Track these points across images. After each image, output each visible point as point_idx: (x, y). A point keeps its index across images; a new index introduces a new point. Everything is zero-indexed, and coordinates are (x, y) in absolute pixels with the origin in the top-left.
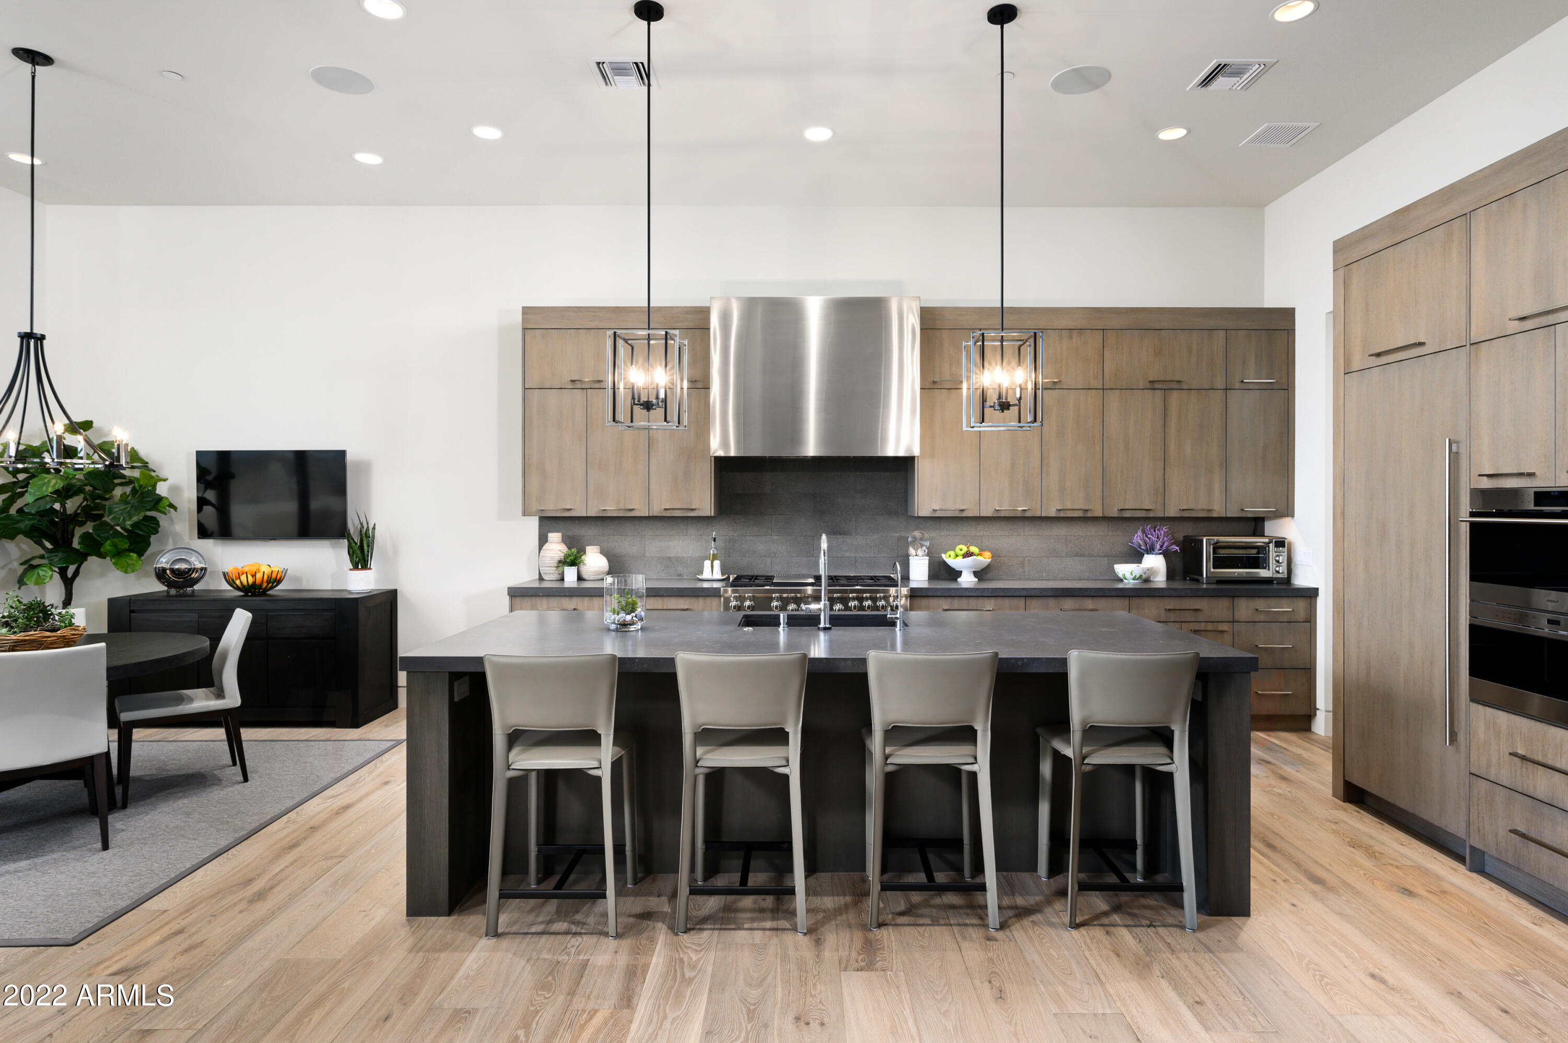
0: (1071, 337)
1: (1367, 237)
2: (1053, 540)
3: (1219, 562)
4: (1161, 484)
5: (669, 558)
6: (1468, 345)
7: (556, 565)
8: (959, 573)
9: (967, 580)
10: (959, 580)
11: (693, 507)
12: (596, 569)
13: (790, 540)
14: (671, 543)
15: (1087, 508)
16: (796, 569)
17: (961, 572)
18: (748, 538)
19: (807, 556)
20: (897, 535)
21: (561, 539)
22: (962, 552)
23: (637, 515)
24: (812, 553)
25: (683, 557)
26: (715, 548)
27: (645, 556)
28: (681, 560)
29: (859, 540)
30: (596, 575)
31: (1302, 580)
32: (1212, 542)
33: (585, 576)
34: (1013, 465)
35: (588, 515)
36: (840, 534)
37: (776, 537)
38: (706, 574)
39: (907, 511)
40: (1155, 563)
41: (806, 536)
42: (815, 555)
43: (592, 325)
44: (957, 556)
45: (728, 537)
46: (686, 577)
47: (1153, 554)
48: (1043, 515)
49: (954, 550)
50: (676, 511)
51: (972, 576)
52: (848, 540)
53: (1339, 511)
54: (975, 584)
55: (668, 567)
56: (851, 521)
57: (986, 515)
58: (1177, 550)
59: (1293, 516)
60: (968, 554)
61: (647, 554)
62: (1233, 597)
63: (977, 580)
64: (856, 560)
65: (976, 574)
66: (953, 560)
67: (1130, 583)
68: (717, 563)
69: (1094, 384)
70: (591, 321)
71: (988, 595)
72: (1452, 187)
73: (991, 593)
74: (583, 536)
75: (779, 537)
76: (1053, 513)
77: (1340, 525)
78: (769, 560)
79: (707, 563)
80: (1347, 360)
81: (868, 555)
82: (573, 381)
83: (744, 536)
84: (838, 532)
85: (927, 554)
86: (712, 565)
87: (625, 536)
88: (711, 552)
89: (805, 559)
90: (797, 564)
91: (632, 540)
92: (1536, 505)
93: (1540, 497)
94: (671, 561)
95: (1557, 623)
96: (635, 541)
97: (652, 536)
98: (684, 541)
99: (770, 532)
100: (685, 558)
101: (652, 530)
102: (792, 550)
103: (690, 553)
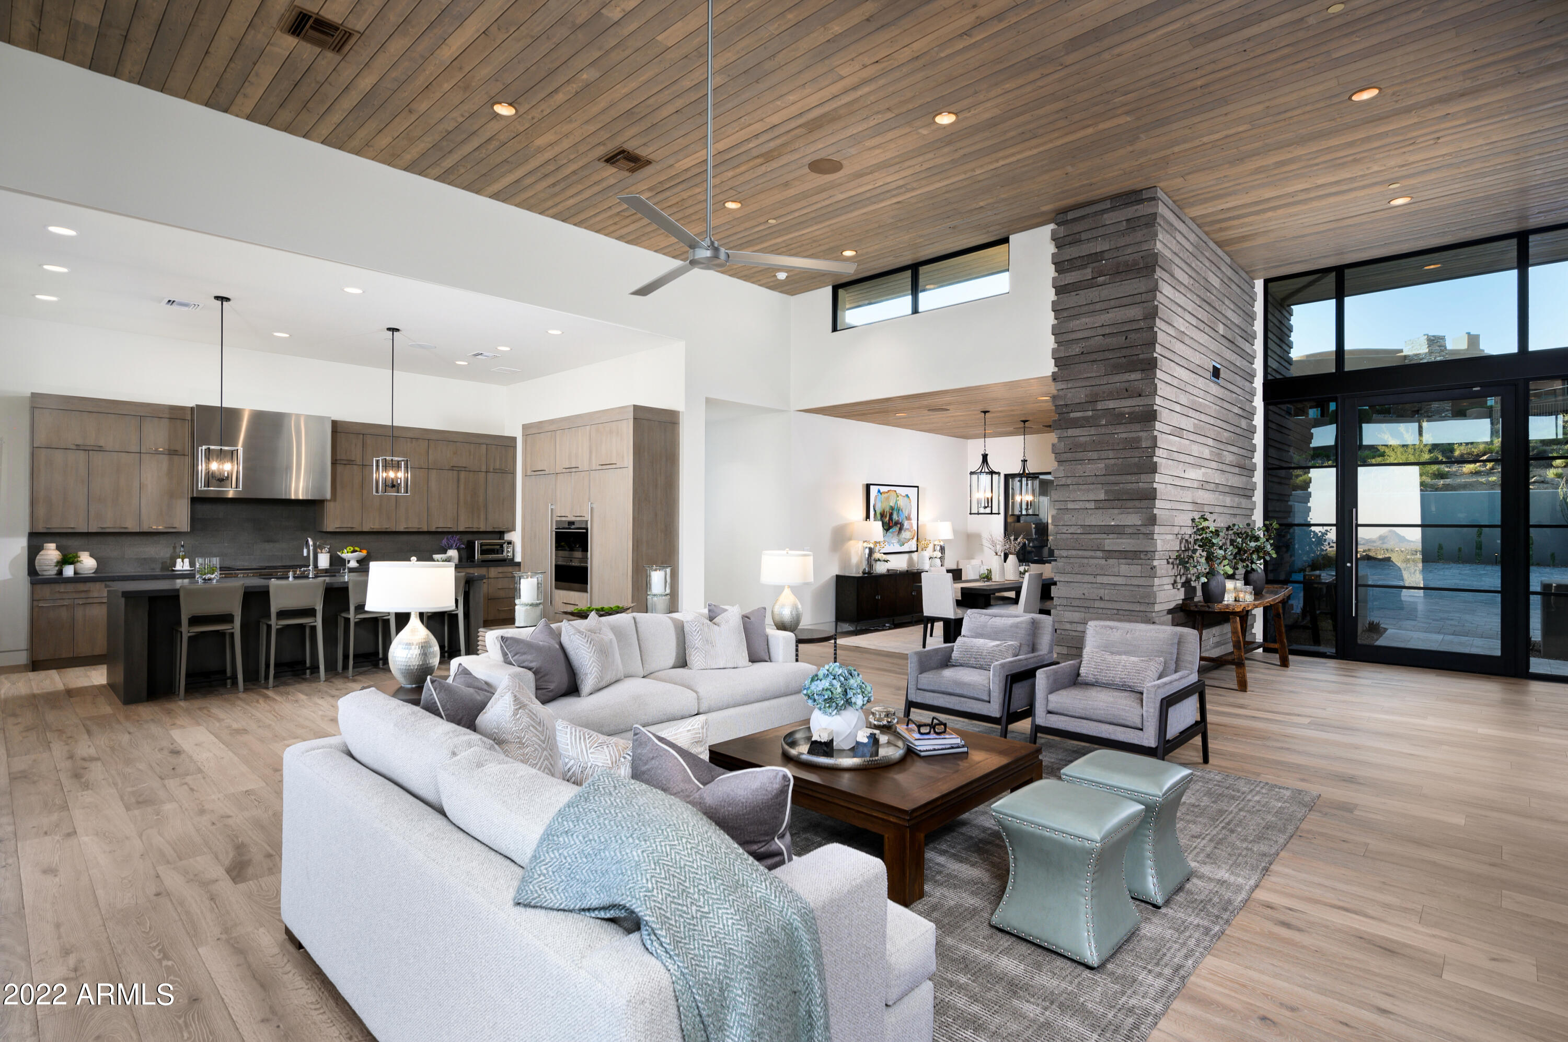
0: (412, 442)
1: (532, 427)
2: (400, 543)
3: (483, 552)
4: (456, 516)
5: (144, 558)
6: (555, 473)
9: (352, 563)
10: (347, 565)
11: (179, 527)
15: (419, 527)
16: (241, 563)
17: (350, 561)
18: (206, 545)
22: (351, 551)
25: (156, 558)
29: (282, 545)
30: (90, 570)
31: (517, 559)
32: (480, 543)
34: (381, 505)
35: (89, 531)
36: (272, 542)
38: (178, 567)
39: (315, 527)
40: (453, 554)
41: (247, 543)
43: (94, 410)
44: (347, 552)
45: (191, 545)
46: (158, 570)
47: (452, 549)
48: (395, 530)
49: (346, 549)
52: (276, 545)
56: (279, 534)
57: (364, 530)
58: (464, 547)
59: (514, 530)
60: (354, 551)
61: (126, 557)
62: (488, 567)
63: (358, 565)
64: (280, 558)
66: (346, 555)
68: (186, 560)
70: (93, 407)
74: (70, 546)
76: (400, 529)
77: (527, 533)
79: (179, 561)
80: (526, 473)
81: (288, 554)
83: (203, 544)
84: (269, 541)
85: (329, 552)
86: (183, 561)
87: (107, 545)
88: (181, 554)
89: (247, 557)
90: (242, 560)
91: (113, 548)
92: (568, 526)
93: (569, 523)
94: (146, 560)
95: (572, 561)
96: (116, 548)
97: (130, 545)
98: (156, 548)
99: (222, 541)
100: (159, 558)
101: (131, 541)
102: (238, 552)
103: (161, 555)
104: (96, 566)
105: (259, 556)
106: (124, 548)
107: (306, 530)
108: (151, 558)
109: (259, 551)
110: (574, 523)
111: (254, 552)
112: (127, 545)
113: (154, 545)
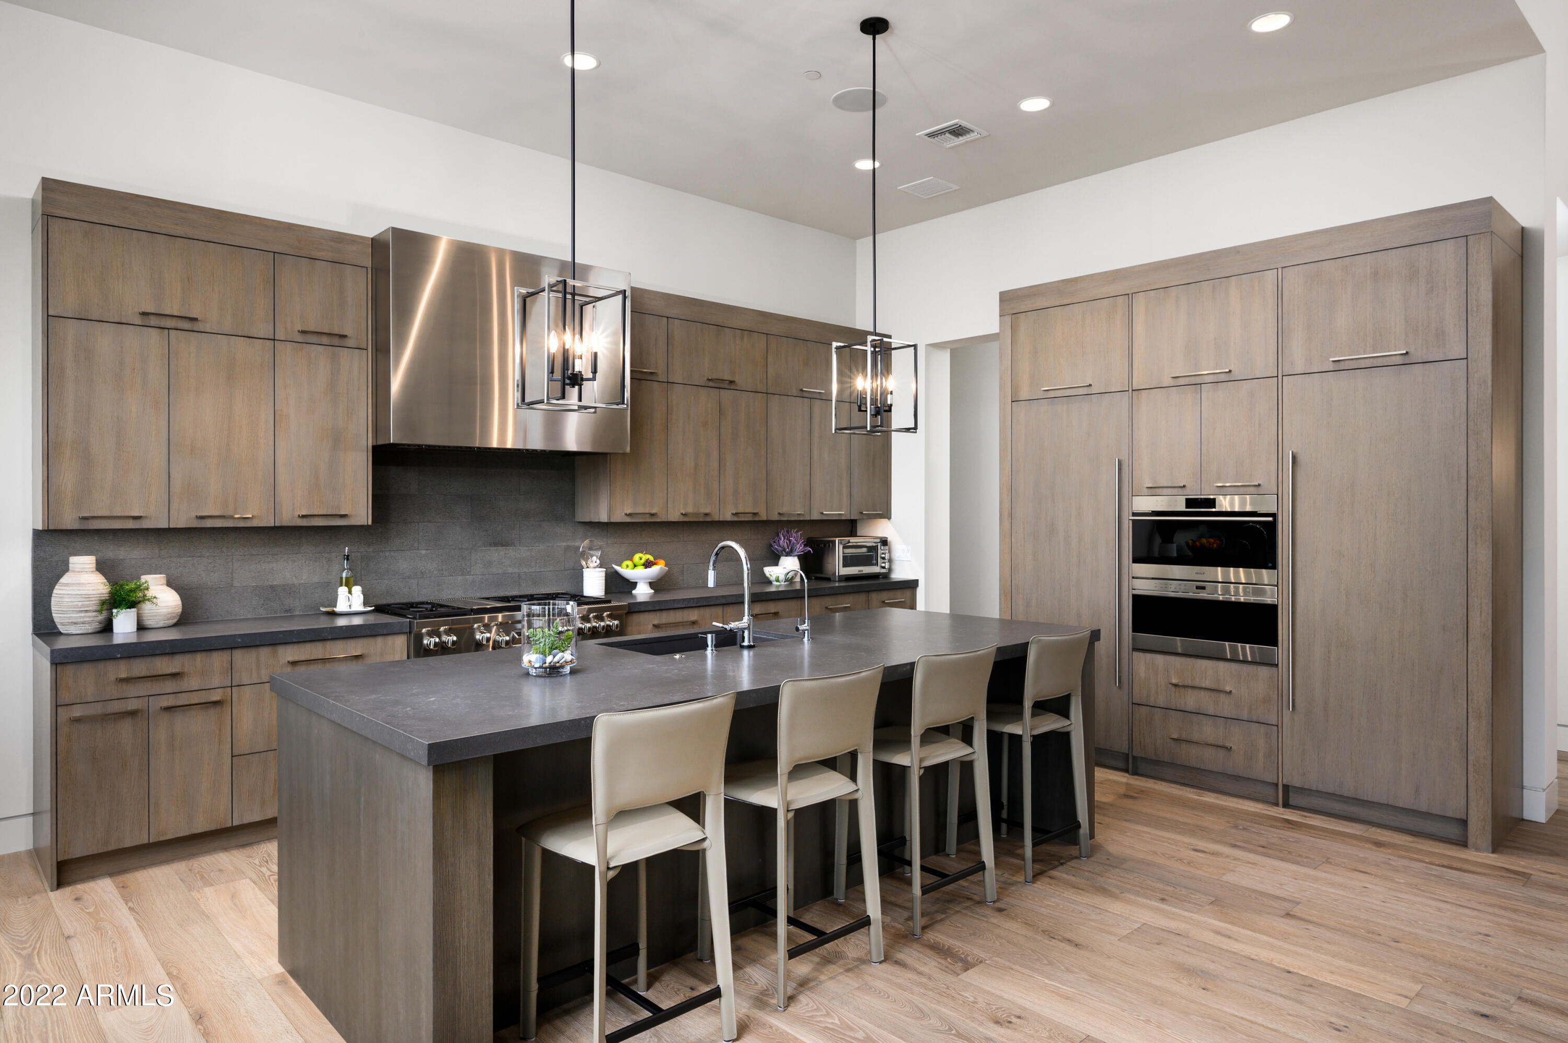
0: (742, 338)
1: (1035, 295)
2: (707, 546)
3: (848, 561)
4: (808, 489)
5: (271, 587)
6: (1130, 390)
7: (99, 608)
8: (634, 585)
9: (643, 592)
10: (634, 592)
11: (343, 513)
12: (170, 610)
13: (442, 555)
14: (274, 565)
15: (755, 512)
16: (449, 592)
17: (637, 583)
18: (388, 554)
19: (462, 575)
20: (564, 544)
21: (94, 565)
22: (643, 561)
24: (468, 570)
25: (294, 584)
26: (350, 569)
27: (232, 586)
28: (290, 588)
29: (522, 552)
30: (169, 619)
31: (900, 574)
32: (843, 543)
33: (149, 622)
34: (696, 466)
35: (171, 526)
36: (502, 545)
37: (423, 552)
38: (341, 607)
39: (574, 517)
40: (789, 565)
41: (462, 548)
42: (472, 573)
43: (179, 231)
44: (635, 566)
45: (359, 554)
46: (297, 613)
47: (791, 556)
48: (721, 519)
49: (631, 560)
50: (316, 519)
51: (648, 587)
52: (511, 552)
53: (1006, 514)
55: (270, 600)
56: (514, 529)
57: (673, 520)
58: (810, 551)
59: (889, 518)
60: (648, 564)
61: (236, 584)
62: (869, 591)
63: (653, 591)
64: (519, 577)
65: (652, 585)
66: (626, 570)
67: (782, 586)
68: (357, 590)
69: (760, 387)
70: (177, 224)
71: (694, 605)
72: (1117, 271)
73: (697, 603)
74: (123, 560)
75: (429, 551)
76: (729, 517)
77: (1007, 525)
78: (415, 582)
79: (342, 591)
80: (1015, 389)
81: (533, 570)
82: (144, 314)
83: (382, 551)
84: (500, 543)
85: (601, 566)
86: (350, 592)
87: (199, 557)
88: (344, 575)
89: (460, 578)
90: (451, 584)
91: (211, 563)
92: (1186, 508)
93: (1190, 503)
94: (275, 591)
95: (1203, 588)
96: (216, 565)
97: (244, 555)
98: (294, 561)
99: (416, 545)
100: (300, 584)
101: (245, 547)
102: (444, 567)
103: (304, 578)
104: (179, 610)
105: (480, 577)
106: (233, 565)
107: (559, 519)
108: (284, 585)
109: (481, 566)
110: (1211, 503)
111: (472, 568)
112: (238, 557)
113: (290, 556)
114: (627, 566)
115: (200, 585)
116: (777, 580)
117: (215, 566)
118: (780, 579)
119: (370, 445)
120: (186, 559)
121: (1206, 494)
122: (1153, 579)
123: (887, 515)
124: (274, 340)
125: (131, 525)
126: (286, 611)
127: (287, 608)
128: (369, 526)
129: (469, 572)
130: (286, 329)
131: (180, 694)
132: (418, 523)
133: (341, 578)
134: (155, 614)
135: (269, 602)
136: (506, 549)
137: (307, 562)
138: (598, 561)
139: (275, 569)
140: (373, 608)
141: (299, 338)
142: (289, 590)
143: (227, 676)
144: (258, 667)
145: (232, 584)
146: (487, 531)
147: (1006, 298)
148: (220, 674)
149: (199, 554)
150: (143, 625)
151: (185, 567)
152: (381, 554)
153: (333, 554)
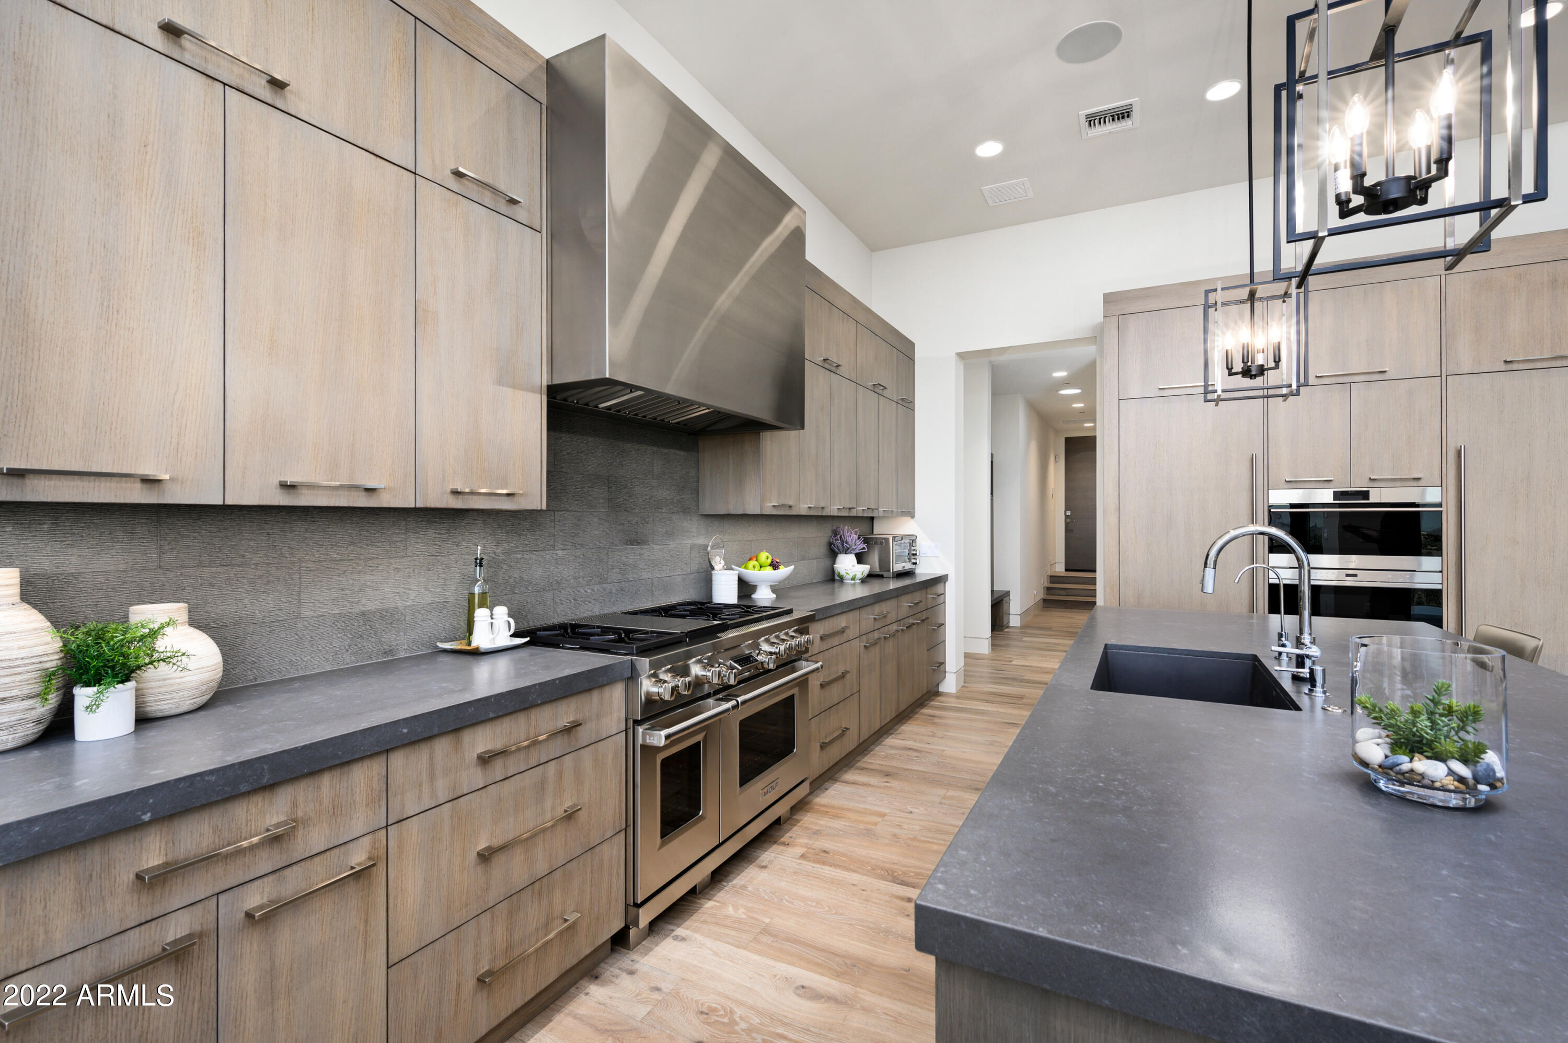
1: (1147, 297)
5: (363, 614)
7: (38, 689)
8: (757, 589)
9: (765, 596)
10: (753, 596)
11: (510, 490)
12: (199, 674)
13: (579, 557)
17: (760, 586)
18: (519, 556)
19: (600, 583)
20: (690, 542)
21: (16, 589)
23: (385, 505)
24: (606, 576)
25: (397, 608)
26: (482, 580)
27: (299, 616)
28: (392, 615)
29: (654, 552)
30: (202, 695)
32: (894, 540)
33: (161, 706)
35: (229, 502)
36: (637, 543)
37: (560, 553)
38: (481, 640)
39: (700, 508)
42: (609, 581)
44: (762, 567)
46: (402, 655)
48: (799, 513)
49: (760, 560)
50: (475, 498)
51: (769, 591)
52: (645, 551)
54: (772, 602)
55: (361, 636)
56: (647, 524)
59: (913, 517)
61: (306, 612)
63: (774, 596)
65: (774, 589)
68: (501, 611)
69: (853, 376)
71: (845, 610)
73: (847, 608)
75: (565, 552)
79: (481, 614)
81: (664, 574)
84: (634, 540)
86: (491, 616)
87: (238, 566)
88: (477, 590)
89: (597, 588)
90: (587, 597)
91: (260, 577)
92: (1334, 500)
93: (1337, 495)
94: (368, 621)
95: (1355, 575)
96: (271, 579)
97: (320, 561)
98: (397, 570)
99: (552, 544)
100: (406, 607)
101: (321, 546)
102: (582, 574)
103: (412, 597)
104: (217, 670)
105: (616, 585)
106: (300, 578)
107: (685, 511)
108: (383, 610)
109: (618, 570)
110: (1365, 495)
111: (609, 573)
112: (310, 564)
113: (392, 562)
114: (754, 567)
115: (241, 618)
116: (853, 579)
117: (268, 582)
118: (857, 577)
119: (545, 383)
120: (214, 570)
121: (1358, 485)
122: (1290, 568)
123: (910, 513)
124: (415, 173)
125: (136, 495)
126: (386, 653)
127: (387, 648)
128: (543, 511)
129: (606, 579)
130: (433, 161)
131: (288, 870)
132: (554, 511)
133: (472, 594)
134: (175, 687)
135: (359, 640)
136: (641, 549)
137: (416, 571)
138: (723, 562)
139: (368, 583)
140: (528, 639)
141: (452, 183)
142: (389, 617)
143: (380, 807)
144: (432, 777)
145: (299, 614)
146: (623, 524)
147: (1110, 299)
148: (367, 805)
149: (239, 561)
150: (146, 713)
151: (212, 585)
152: (512, 556)
153: (452, 557)
